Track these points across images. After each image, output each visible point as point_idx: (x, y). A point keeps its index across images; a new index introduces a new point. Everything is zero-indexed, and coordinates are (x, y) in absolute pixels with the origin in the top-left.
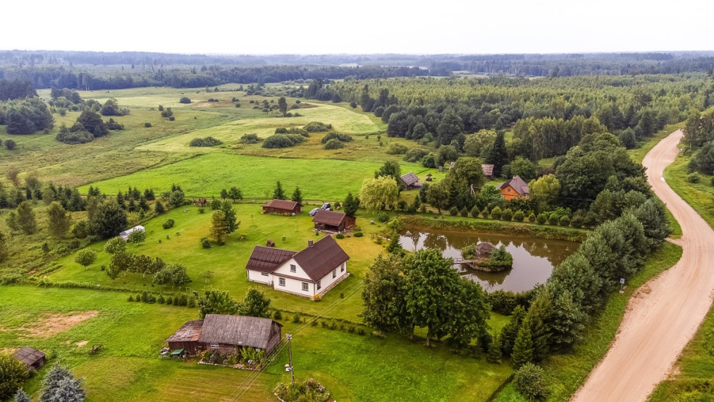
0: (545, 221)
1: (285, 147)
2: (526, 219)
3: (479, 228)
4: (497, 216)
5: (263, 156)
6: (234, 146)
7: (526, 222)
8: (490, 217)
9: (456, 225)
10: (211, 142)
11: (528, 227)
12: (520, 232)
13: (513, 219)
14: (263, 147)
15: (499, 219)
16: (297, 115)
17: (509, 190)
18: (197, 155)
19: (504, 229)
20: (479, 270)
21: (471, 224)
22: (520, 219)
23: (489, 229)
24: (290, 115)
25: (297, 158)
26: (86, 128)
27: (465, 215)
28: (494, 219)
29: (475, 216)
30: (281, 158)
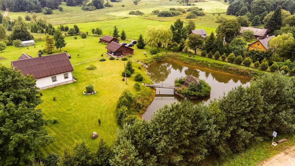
0: (267, 68)
1: (168, 16)
2: (252, 65)
3: (214, 67)
4: (231, 61)
5: (152, 20)
6: (146, 15)
7: (252, 67)
8: (226, 60)
9: (199, 63)
10: (139, 13)
11: (250, 71)
12: (242, 73)
13: (242, 64)
14: (158, 16)
15: (232, 62)
16: (193, 5)
17: (258, 44)
18: (125, 18)
19: (230, 70)
20: (178, 95)
21: (209, 63)
22: (247, 64)
23: (220, 68)
24: (190, 5)
25: (166, 21)
26: (94, 5)
27: (210, 57)
28: (229, 62)
29: (217, 58)
30: (159, 21)
